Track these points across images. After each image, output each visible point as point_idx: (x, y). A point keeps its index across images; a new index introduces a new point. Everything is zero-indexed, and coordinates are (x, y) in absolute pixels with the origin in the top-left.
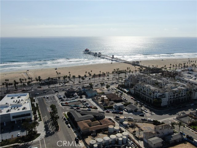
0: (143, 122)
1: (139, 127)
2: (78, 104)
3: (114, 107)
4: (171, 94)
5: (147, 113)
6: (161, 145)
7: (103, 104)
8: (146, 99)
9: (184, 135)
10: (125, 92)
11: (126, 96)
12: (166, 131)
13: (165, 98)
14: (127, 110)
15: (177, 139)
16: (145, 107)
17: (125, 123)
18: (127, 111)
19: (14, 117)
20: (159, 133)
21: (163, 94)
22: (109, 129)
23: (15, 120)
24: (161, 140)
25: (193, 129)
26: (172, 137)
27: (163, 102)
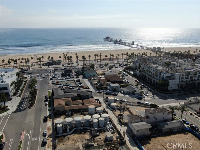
0: (138, 106)
1: (129, 111)
2: (70, 84)
3: (109, 88)
5: (148, 96)
6: (149, 133)
10: (130, 74)
12: (160, 116)
13: (174, 80)
15: (174, 128)
22: (89, 110)
26: (167, 124)
27: (171, 85)
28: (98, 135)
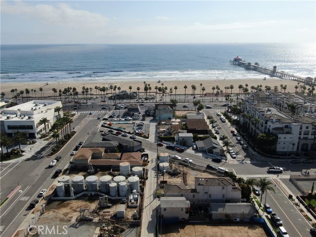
2: (126, 128)
3: (176, 138)
4: (307, 128)
5: (234, 158)
12: (216, 191)
14: (197, 146)
16: (243, 148)
17: (164, 165)
18: (196, 149)
19: (10, 127)
21: (286, 127)
22: (121, 169)
24: (185, 204)
26: (223, 207)
28: (109, 207)
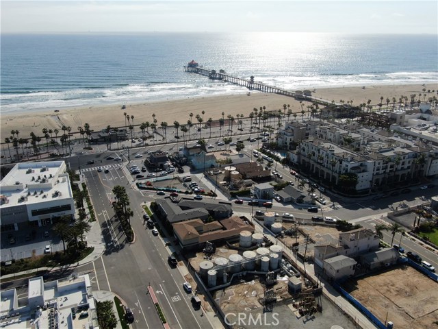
1: (305, 235)
2: (175, 186)
3: (252, 191)
4: (379, 164)
6: (353, 272)
7: (228, 185)
8: (323, 176)
9: (403, 252)
10: (278, 159)
11: (279, 169)
12: (364, 243)
13: (365, 174)
14: (281, 197)
15: (386, 261)
16: (321, 192)
17: (277, 225)
18: (282, 201)
19: (35, 213)
20: (349, 246)
21: (361, 165)
22: (241, 238)
23: (37, 218)
24: (351, 262)
25: (421, 240)
26: (376, 256)
27: (360, 182)
28: (275, 283)
